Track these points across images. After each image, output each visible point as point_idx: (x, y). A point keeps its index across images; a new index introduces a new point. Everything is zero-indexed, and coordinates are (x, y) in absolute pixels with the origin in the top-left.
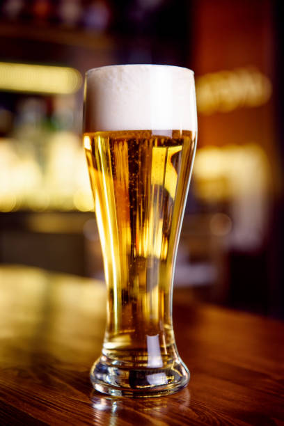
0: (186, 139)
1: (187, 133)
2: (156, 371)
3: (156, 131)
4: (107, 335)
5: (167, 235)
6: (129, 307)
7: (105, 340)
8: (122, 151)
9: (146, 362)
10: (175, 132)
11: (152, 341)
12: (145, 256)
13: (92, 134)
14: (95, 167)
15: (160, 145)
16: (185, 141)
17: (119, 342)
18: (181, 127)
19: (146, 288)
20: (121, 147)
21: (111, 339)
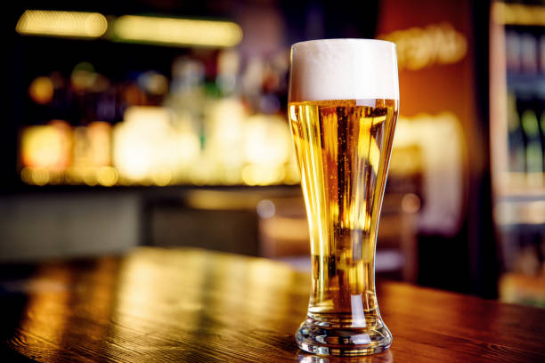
0: (390, 109)
1: (390, 102)
2: (359, 331)
3: (360, 100)
4: (311, 299)
5: (370, 211)
6: (336, 279)
7: (310, 305)
8: (332, 123)
9: (350, 324)
10: (378, 102)
11: (356, 302)
12: (352, 228)
13: (297, 103)
14: (301, 135)
15: (367, 116)
16: (389, 111)
17: (324, 306)
18: (384, 96)
19: (352, 263)
20: (330, 119)
21: (315, 304)
